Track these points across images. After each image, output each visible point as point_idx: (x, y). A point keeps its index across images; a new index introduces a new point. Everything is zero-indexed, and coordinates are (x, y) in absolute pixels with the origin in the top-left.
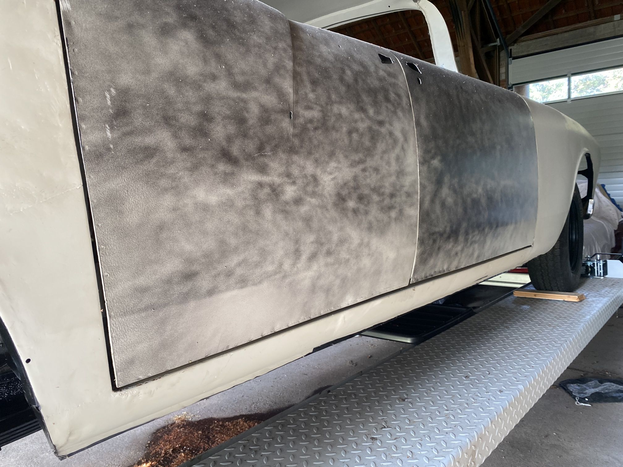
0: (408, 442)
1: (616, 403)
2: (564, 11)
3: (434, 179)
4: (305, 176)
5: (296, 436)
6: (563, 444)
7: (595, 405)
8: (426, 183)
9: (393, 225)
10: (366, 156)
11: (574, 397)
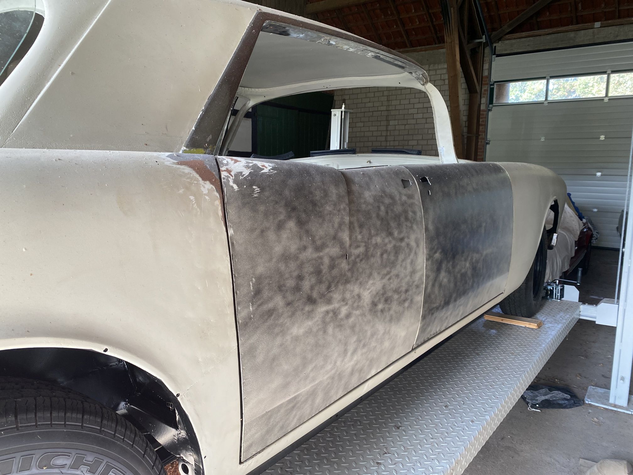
0: (405, 467)
1: (562, 409)
2: (548, 14)
3: (435, 269)
4: (354, 297)
5: (319, 460)
6: (515, 446)
7: (544, 410)
8: (430, 273)
9: (406, 312)
10: (391, 269)
11: (528, 403)
